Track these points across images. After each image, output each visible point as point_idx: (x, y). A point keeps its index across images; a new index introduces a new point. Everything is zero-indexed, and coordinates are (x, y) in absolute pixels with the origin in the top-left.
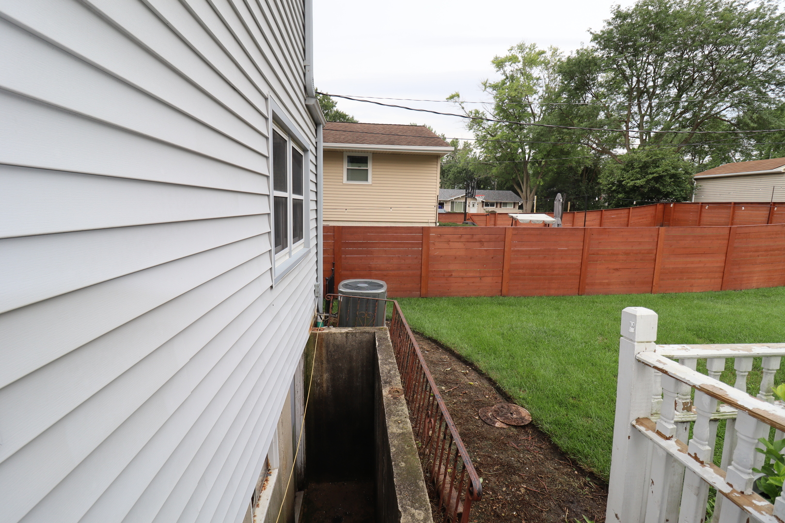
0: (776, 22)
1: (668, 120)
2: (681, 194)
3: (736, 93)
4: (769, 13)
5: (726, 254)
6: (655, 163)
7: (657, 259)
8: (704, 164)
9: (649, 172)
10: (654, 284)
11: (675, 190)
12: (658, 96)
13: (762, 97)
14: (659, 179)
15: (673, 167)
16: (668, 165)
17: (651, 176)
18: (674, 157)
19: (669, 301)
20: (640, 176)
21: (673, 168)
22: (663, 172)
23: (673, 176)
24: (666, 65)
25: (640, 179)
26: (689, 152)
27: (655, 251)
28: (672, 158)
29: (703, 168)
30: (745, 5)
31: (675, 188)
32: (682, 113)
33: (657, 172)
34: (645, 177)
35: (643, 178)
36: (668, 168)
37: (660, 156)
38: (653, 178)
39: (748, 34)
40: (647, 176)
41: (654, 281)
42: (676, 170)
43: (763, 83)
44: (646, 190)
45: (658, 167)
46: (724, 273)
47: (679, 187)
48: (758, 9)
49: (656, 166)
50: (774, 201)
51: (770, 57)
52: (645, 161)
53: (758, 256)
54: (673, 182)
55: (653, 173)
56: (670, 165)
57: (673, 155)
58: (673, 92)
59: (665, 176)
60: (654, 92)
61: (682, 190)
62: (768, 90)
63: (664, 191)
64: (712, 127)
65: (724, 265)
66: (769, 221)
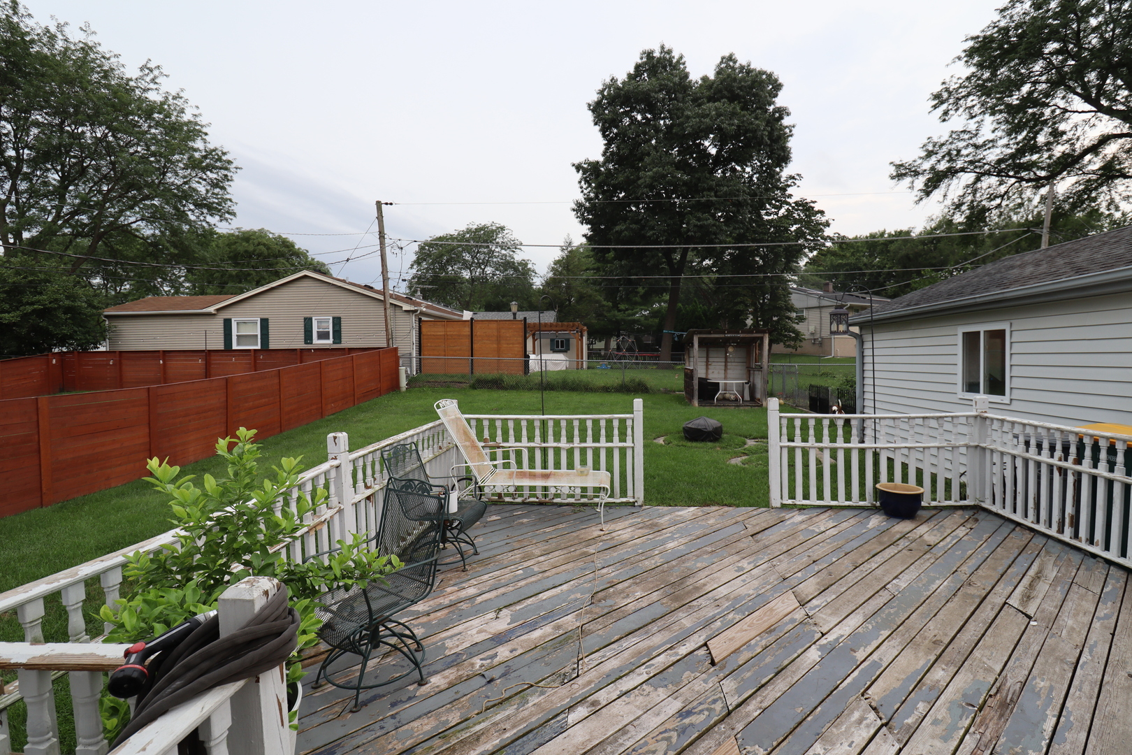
0: (185, 128)
1: (50, 219)
2: (86, 339)
3: (148, 202)
4: (175, 114)
5: (149, 424)
6: (35, 287)
7: (41, 448)
8: (123, 293)
9: (25, 300)
10: (44, 490)
11: (75, 332)
12: (27, 177)
13: (182, 216)
14: (45, 313)
15: (66, 296)
16: (57, 292)
17: (29, 309)
18: (68, 281)
19: (72, 512)
20: (7, 306)
21: (68, 298)
22: (50, 303)
23: (68, 310)
24: (34, 131)
25: (9, 313)
26: (98, 273)
27: (37, 437)
28: (64, 281)
29: (121, 299)
30: (144, 90)
31: (76, 329)
32: (73, 214)
33: (39, 301)
34: (18, 310)
35: (14, 311)
36: (58, 296)
37: (42, 276)
38: (34, 311)
39: (153, 131)
40: (21, 308)
41: (43, 486)
42: (72, 301)
43: (180, 199)
44: (24, 331)
45: (41, 293)
46: (150, 450)
47: (81, 327)
48: (163, 103)
49: (37, 292)
50: (209, 348)
51: (184, 169)
52: (14, 283)
53: (190, 421)
54: (69, 318)
55: (32, 304)
56: (61, 292)
57: (64, 278)
58: (54, 177)
59: (55, 309)
60: (19, 168)
61: (88, 333)
62: (186, 209)
63: (57, 334)
64: (122, 243)
65: (148, 440)
66: (207, 374)
